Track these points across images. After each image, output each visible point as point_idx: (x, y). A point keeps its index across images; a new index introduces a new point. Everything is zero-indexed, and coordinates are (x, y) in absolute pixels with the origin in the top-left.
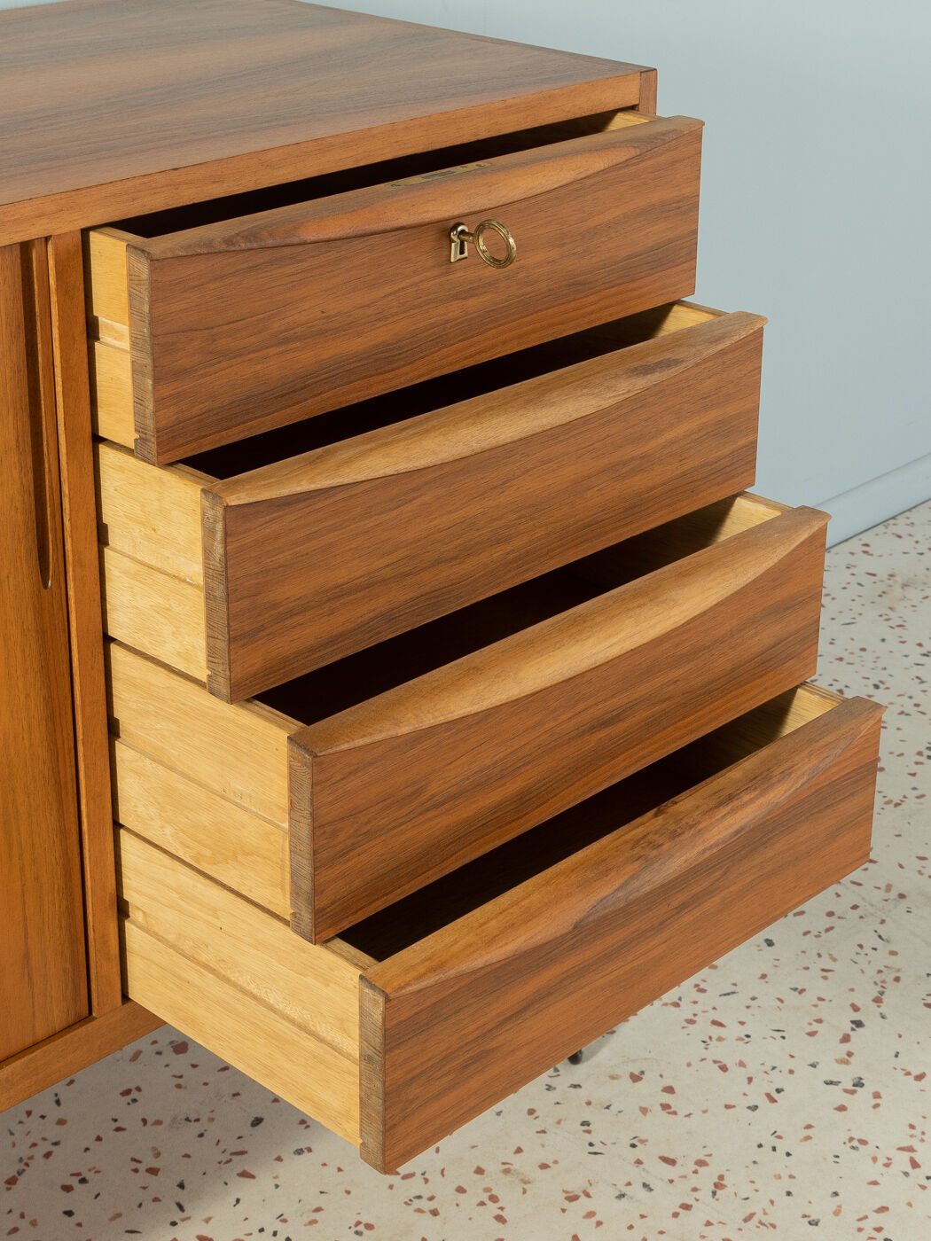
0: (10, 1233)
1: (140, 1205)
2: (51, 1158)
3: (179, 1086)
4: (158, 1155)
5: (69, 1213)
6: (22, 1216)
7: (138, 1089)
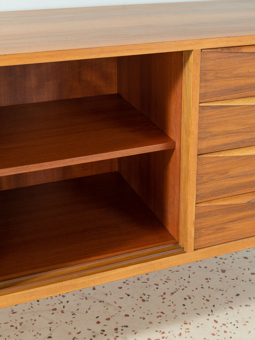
0: (168, 306)
1: (202, 308)
2: (184, 290)
3: (220, 281)
4: (210, 297)
5: (184, 305)
6: (173, 303)
7: (210, 279)
